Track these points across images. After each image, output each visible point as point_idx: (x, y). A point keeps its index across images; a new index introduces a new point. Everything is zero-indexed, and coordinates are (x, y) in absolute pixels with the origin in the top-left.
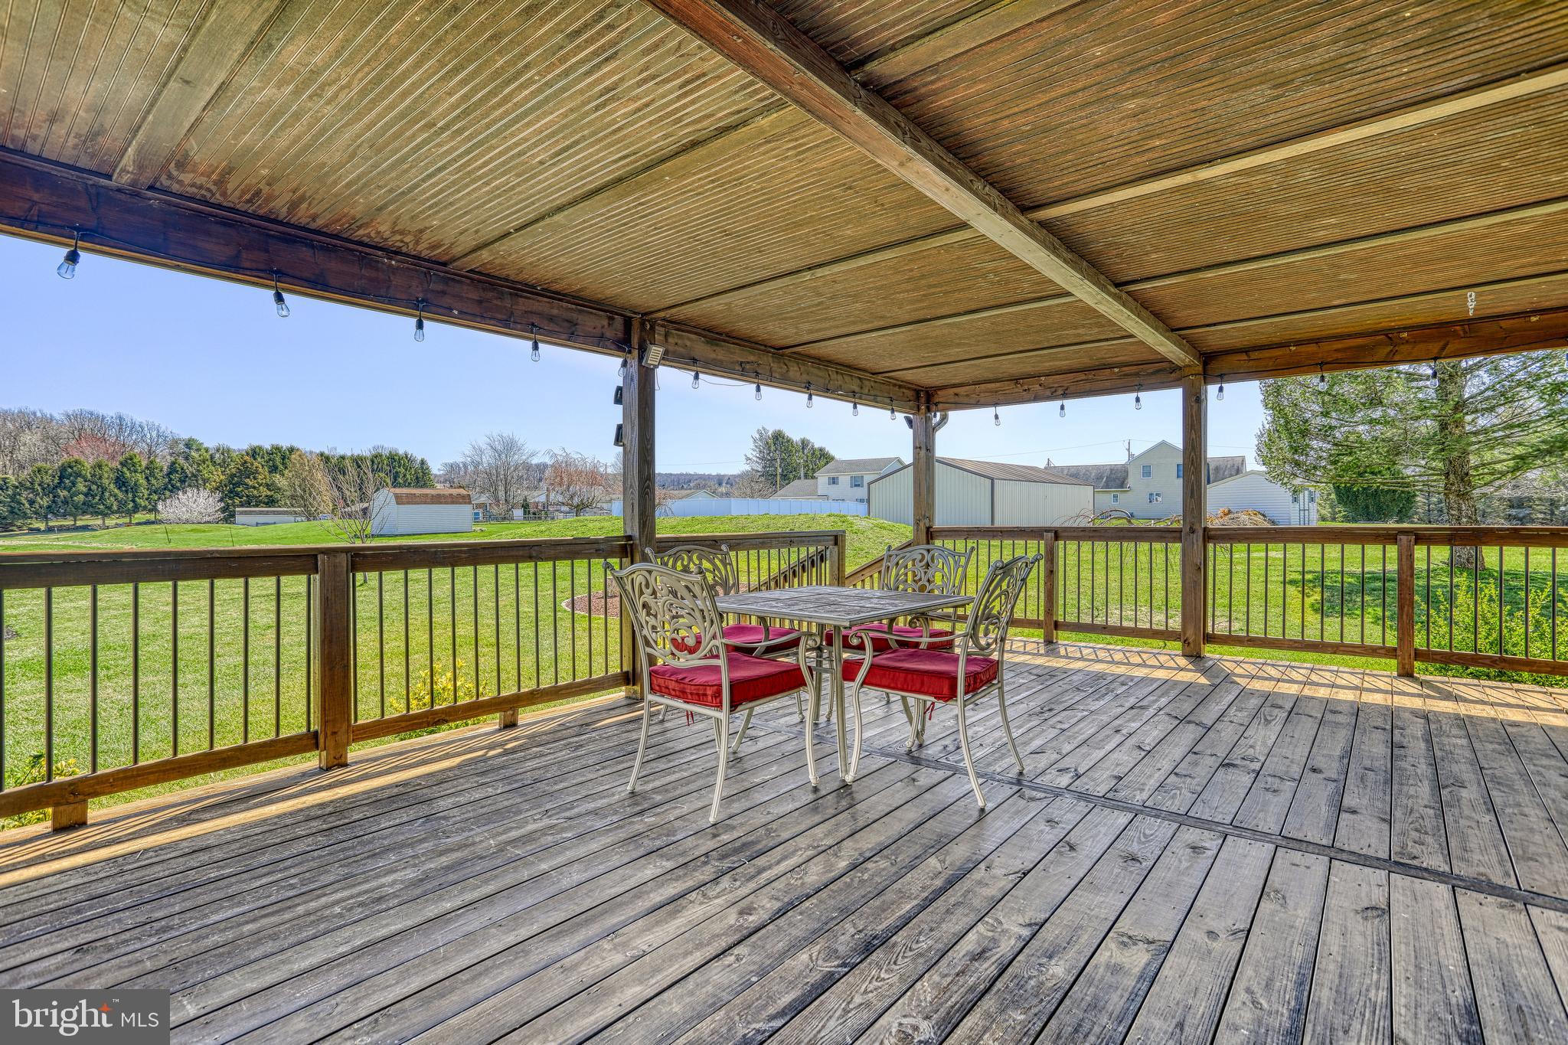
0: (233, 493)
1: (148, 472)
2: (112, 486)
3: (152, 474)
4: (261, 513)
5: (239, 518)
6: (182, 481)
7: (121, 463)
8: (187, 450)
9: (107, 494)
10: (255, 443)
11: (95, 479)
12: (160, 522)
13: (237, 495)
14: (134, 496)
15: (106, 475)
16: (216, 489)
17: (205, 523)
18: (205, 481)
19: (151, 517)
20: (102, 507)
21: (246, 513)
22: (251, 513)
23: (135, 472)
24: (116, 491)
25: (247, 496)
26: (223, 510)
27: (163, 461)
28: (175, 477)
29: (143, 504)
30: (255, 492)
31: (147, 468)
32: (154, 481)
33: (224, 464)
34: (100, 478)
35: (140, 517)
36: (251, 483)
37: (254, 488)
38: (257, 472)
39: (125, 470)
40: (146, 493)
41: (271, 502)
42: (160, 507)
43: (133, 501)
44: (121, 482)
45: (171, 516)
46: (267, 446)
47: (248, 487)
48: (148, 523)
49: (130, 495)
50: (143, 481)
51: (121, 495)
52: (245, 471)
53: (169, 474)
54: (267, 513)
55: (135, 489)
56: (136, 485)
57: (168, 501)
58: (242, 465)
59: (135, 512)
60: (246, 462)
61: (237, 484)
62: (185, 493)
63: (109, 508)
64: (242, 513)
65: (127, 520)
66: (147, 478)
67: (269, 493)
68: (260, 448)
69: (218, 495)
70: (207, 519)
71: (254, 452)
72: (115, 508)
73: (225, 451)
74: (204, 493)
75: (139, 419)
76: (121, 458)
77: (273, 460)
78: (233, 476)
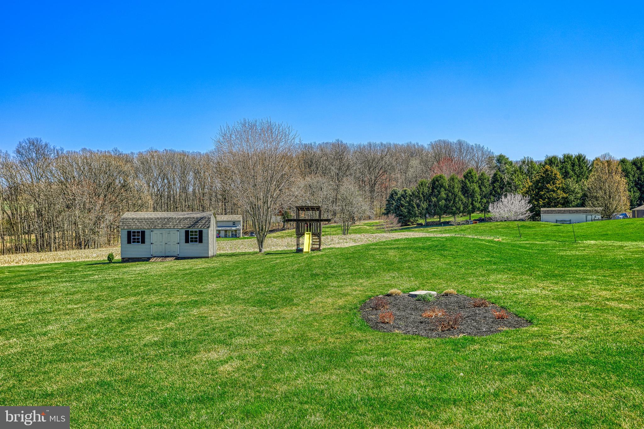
0: (537, 198)
1: (480, 182)
2: (460, 193)
3: (482, 183)
4: (559, 212)
5: (543, 216)
6: (502, 188)
7: (465, 177)
8: (498, 164)
9: (457, 199)
10: (551, 155)
11: (450, 189)
12: (490, 220)
13: (541, 197)
14: (473, 200)
15: (456, 186)
16: (526, 193)
17: (519, 220)
18: (516, 188)
19: (482, 215)
20: (454, 208)
21: (548, 212)
22: (552, 212)
23: (473, 182)
24: (462, 197)
25: (548, 198)
26: (531, 210)
27: (489, 174)
28: (497, 184)
29: (478, 206)
30: (554, 195)
31: (480, 179)
32: (484, 189)
33: (529, 173)
34: (453, 188)
35: (476, 215)
36: (551, 187)
37: (554, 191)
38: (555, 178)
39: (467, 181)
40: (479, 197)
41: (566, 203)
42: (490, 208)
43: (472, 204)
44: (465, 190)
45: (497, 215)
46: (560, 156)
47: (549, 191)
48: (481, 220)
49: (470, 200)
50: (477, 189)
51: (465, 200)
52: (547, 178)
53: (493, 182)
54: (564, 212)
55: (472, 196)
56: (473, 191)
57: (495, 203)
58: (545, 173)
59: (473, 212)
60: (547, 170)
61: (541, 189)
62: (506, 196)
63: (459, 209)
64: (545, 212)
65: (467, 218)
66: (479, 186)
67: (565, 195)
68: (555, 158)
69: (528, 198)
70: (521, 217)
71: (551, 161)
72: (462, 209)
73: (529, 163)
74: (519, 197)
75: (471, 143)
76: (464, 173)
77: (566, 168)
78: (538, 182)
